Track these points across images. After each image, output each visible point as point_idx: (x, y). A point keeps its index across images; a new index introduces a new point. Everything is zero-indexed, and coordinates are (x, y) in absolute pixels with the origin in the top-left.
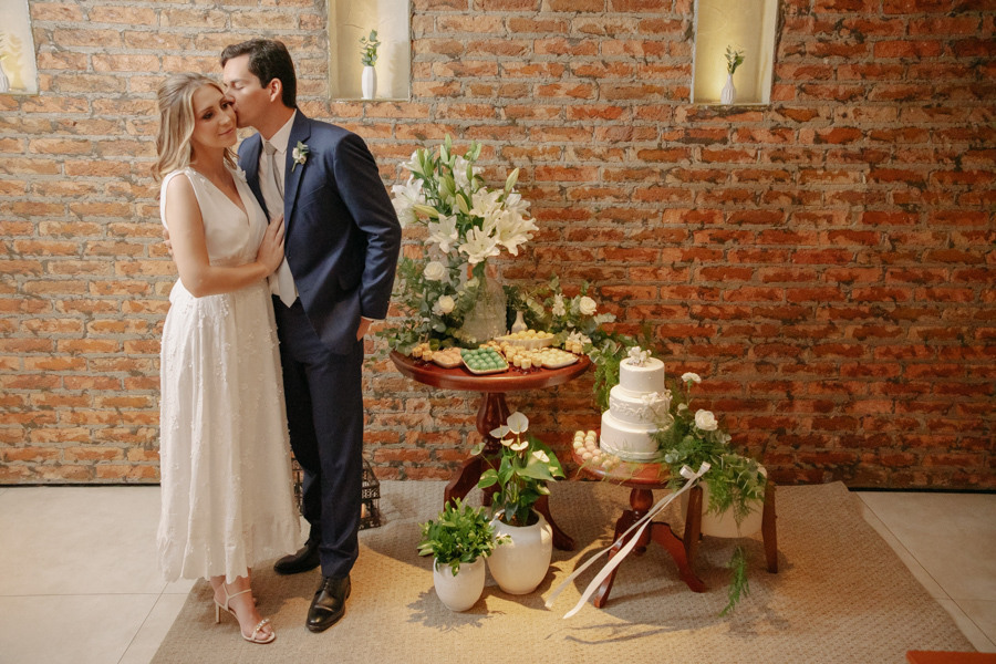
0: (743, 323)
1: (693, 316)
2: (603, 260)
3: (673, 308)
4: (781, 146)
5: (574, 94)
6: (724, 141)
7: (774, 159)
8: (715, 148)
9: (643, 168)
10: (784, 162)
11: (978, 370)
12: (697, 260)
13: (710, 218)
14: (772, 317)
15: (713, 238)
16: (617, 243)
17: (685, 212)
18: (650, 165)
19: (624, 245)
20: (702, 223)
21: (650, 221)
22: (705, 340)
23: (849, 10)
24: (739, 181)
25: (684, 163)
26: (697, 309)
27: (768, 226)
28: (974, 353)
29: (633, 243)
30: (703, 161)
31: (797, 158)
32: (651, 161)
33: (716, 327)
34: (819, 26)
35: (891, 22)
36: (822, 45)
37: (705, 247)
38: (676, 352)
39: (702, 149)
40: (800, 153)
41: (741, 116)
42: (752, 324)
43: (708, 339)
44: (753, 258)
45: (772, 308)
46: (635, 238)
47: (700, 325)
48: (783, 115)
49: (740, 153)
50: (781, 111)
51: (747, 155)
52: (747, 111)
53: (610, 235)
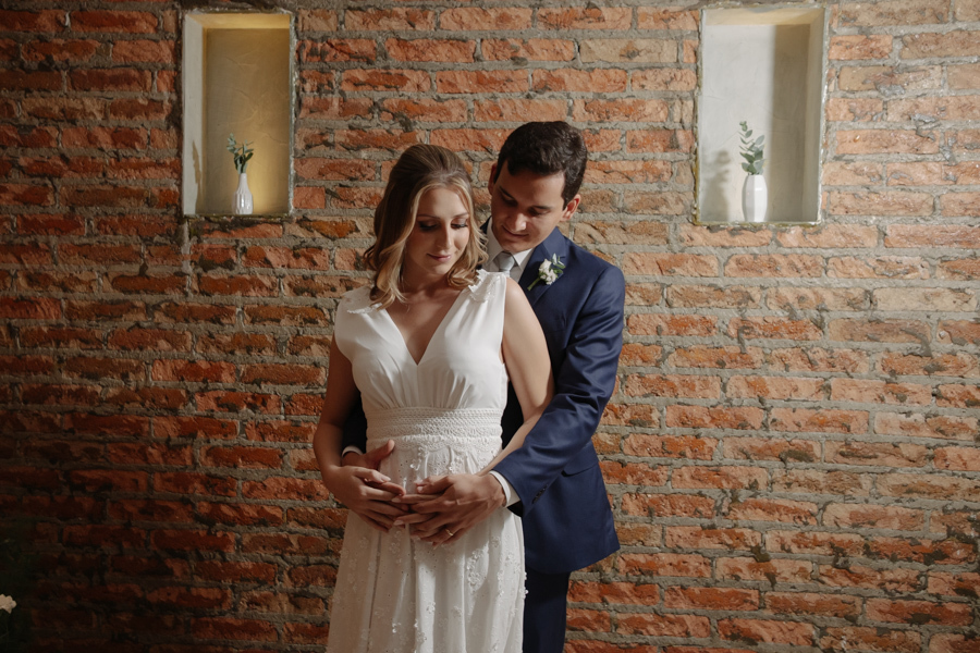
0: (272, 532)
1: (198, 518)
2: (71, 431)
3: (170, 505)
4: (307, 272)
5: (23, 199)
6: (229, 265)
7: (297, 291)
8: (218, 274)
9: (119, 302)
10: (313, 296)
11: (630, 622)
12: (201, 435)
13: (214, 374)
14: (312, 525)
15: (220, 403)
16: (88, 407)
17: (181, 365)
18: (129, 297)
19: (98, 411)
20: (204, 381)
21: (132, 377)
22: (218, 556)
23: (388, 87)
24: (253, 322)
25: (175, 296)
26: (204, 508)
27: (299, 389)
28: (619, 594)
29: (110, 408)
30: (202, 293)
31: (333, 290)
32: (130, 293)
33: (232, 537)
34: (347, 109)
35: (446, 104)
36: (354, 134)
37: (212, 417)
38: (177, 572)
39: (199, 275)
40: (336, 283)
41: (248, 230)
42: (284, 535)
43: (222, 554)
44: (278, 434)
45: (311, 510)
46: (114, 400)
47: (209, 533)
48: (309, 229)
49: (251, 282)
50: (303, 222)
51: (261, 286)
52: (258, 223)
53: (79, 394)
